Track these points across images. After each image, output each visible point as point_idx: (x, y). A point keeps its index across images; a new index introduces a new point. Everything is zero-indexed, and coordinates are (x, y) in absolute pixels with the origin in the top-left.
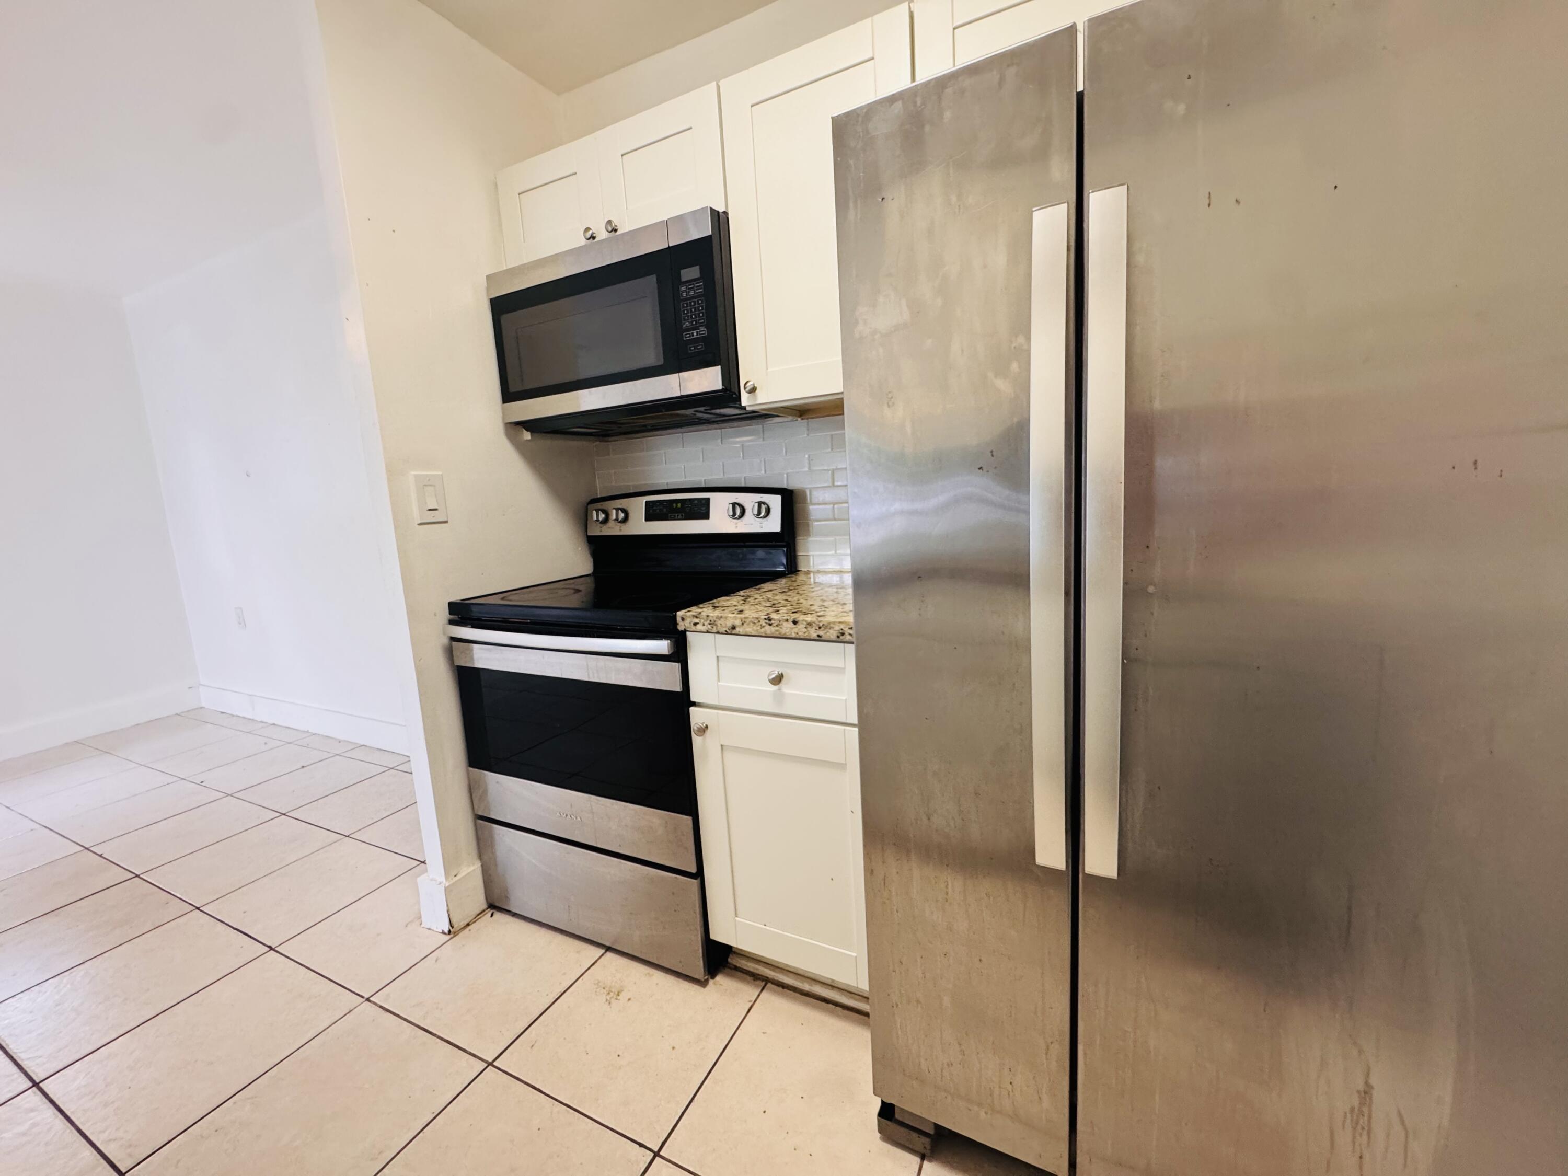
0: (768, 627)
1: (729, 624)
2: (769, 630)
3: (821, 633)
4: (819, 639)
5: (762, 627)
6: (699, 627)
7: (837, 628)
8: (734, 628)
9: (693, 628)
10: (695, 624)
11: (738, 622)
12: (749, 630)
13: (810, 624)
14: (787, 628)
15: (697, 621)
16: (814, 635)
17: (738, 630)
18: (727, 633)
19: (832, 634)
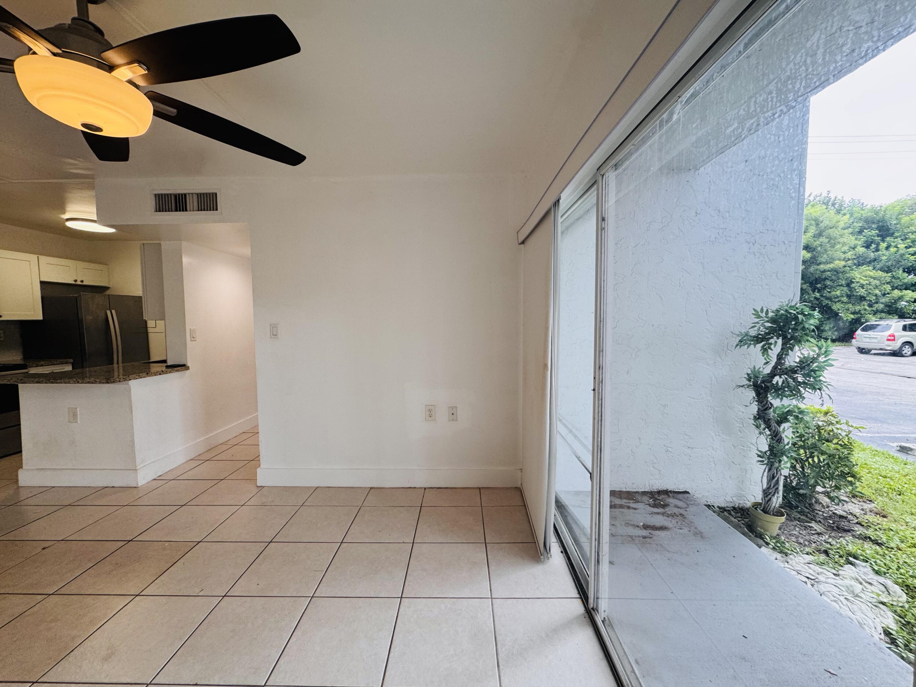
2: (51, 364)
4: (62, 363)
7: (65, 361)
8: (44, 364)
13: (60, 361)
14: (55, 363)
15: (33, 364)
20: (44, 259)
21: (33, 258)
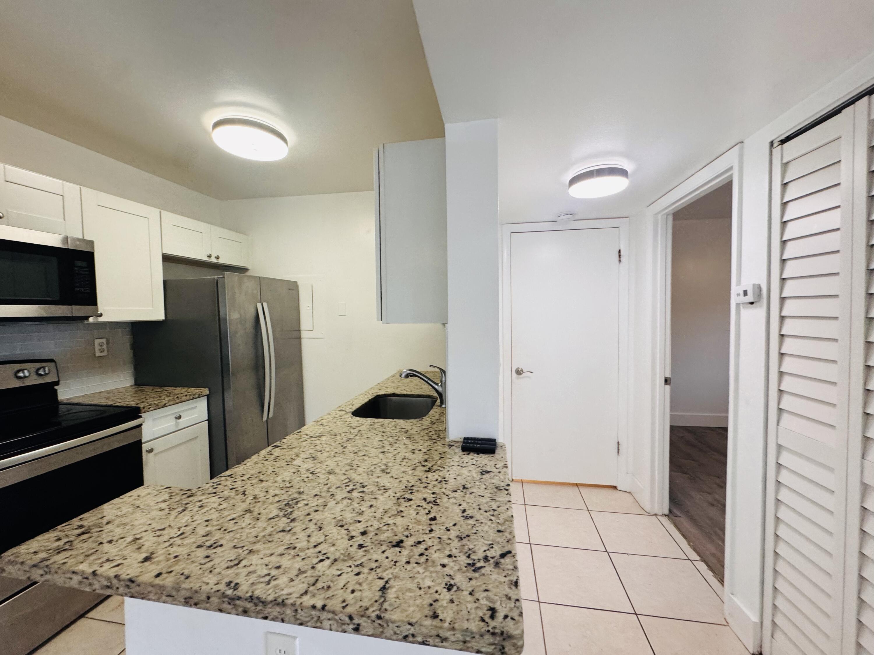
0: (177, 400)
1: (163, 403)
2: (178, 401)
3: (194, 397)
4: (193, 399)
6: (151, 409)
7: (198, 394)
8: (165, 404)
9: (149, 410)
10: (149, 408)
11: (167, 402)
13: (190, 395)
14: (184, 398)
15: (150, 407)
16: (191, 398)
17: (167, 405)
18: (163, 407)
19: (197, 396)
20: (167, 217)
21: (153, 212)
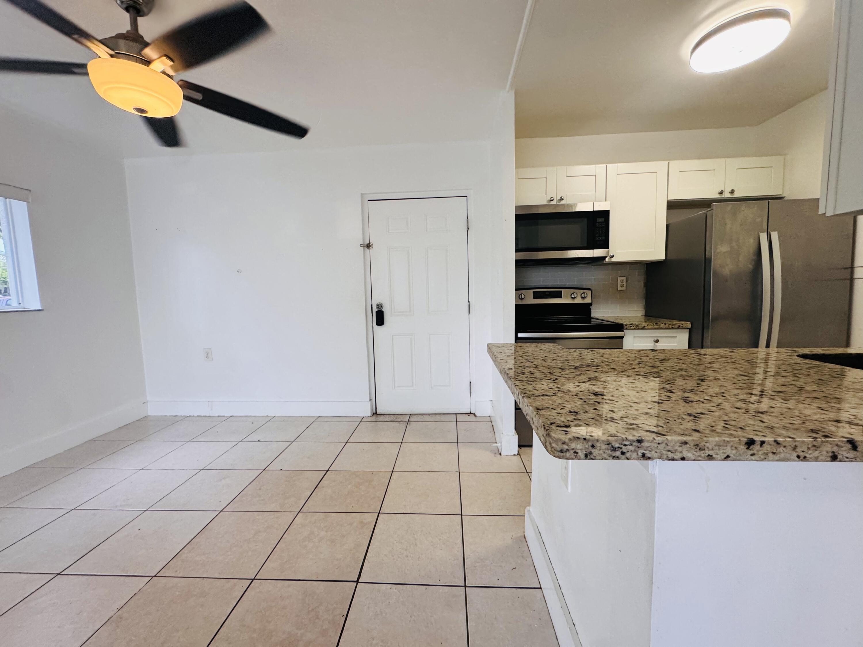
2: (656, 327)
3: (673, 326)
5: (654, 326)
6: (632, 328)
7: (678, 325)
8: (644, 327)
11: (646, 325)
12: (650, 327)
13: (670, 325)
14: (663, 326)
15: (631, 325)
18: (642, 329)
20: (676, 165)
21: (662, 166)
